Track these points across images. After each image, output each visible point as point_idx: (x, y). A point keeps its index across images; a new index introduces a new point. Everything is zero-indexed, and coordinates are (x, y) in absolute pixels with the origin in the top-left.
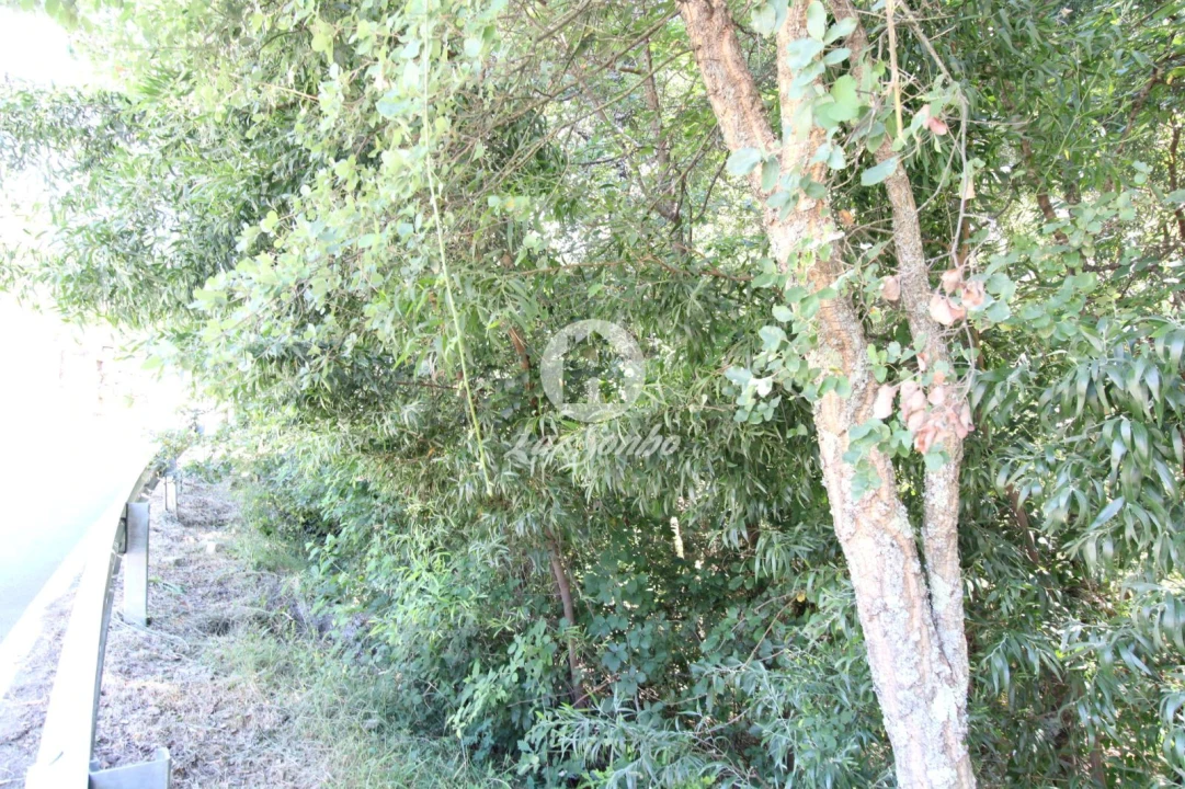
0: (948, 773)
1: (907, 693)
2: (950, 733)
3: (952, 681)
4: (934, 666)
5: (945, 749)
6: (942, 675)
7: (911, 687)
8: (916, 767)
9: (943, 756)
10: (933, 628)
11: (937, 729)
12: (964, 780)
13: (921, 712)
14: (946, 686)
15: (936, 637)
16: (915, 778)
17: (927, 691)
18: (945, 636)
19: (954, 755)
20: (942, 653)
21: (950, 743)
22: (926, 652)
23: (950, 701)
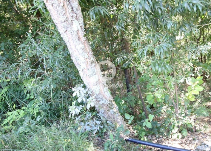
0: (81, 46)
1: (63, 23)
2: (80, 34)
3: (77, 18)
4: (71, 14)
5: (79, 39)
6: (74, 17)
7: (65, 21)
8: (73, 47)
9: (79, 41)
10: (68, 2)
11: (75, 33)
12: (87, 47)
13: (70, 29)
14: (76, 20)
15: (70, 5)
16: (73, 50)
17: (70, 22)
18: (73, 5)
19: (82, 41)
20: (73, 10)
21: (80, 37)
22: (67, 10)
23: (78, 25)
